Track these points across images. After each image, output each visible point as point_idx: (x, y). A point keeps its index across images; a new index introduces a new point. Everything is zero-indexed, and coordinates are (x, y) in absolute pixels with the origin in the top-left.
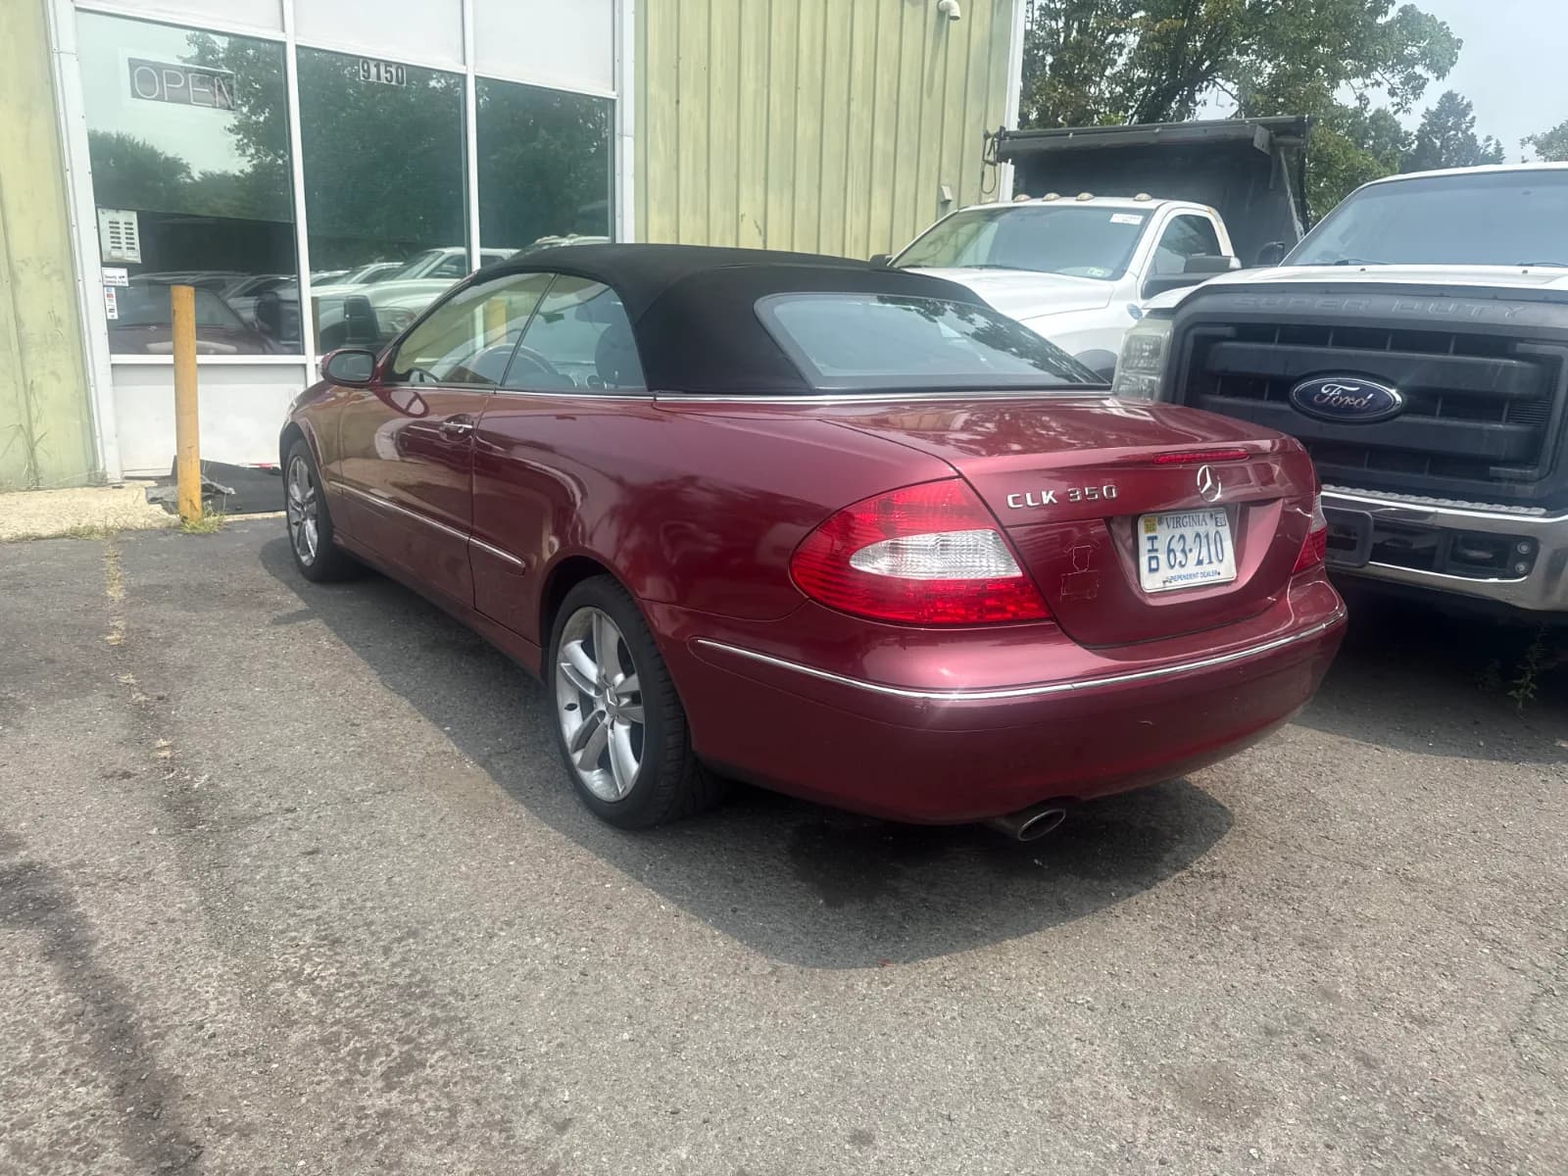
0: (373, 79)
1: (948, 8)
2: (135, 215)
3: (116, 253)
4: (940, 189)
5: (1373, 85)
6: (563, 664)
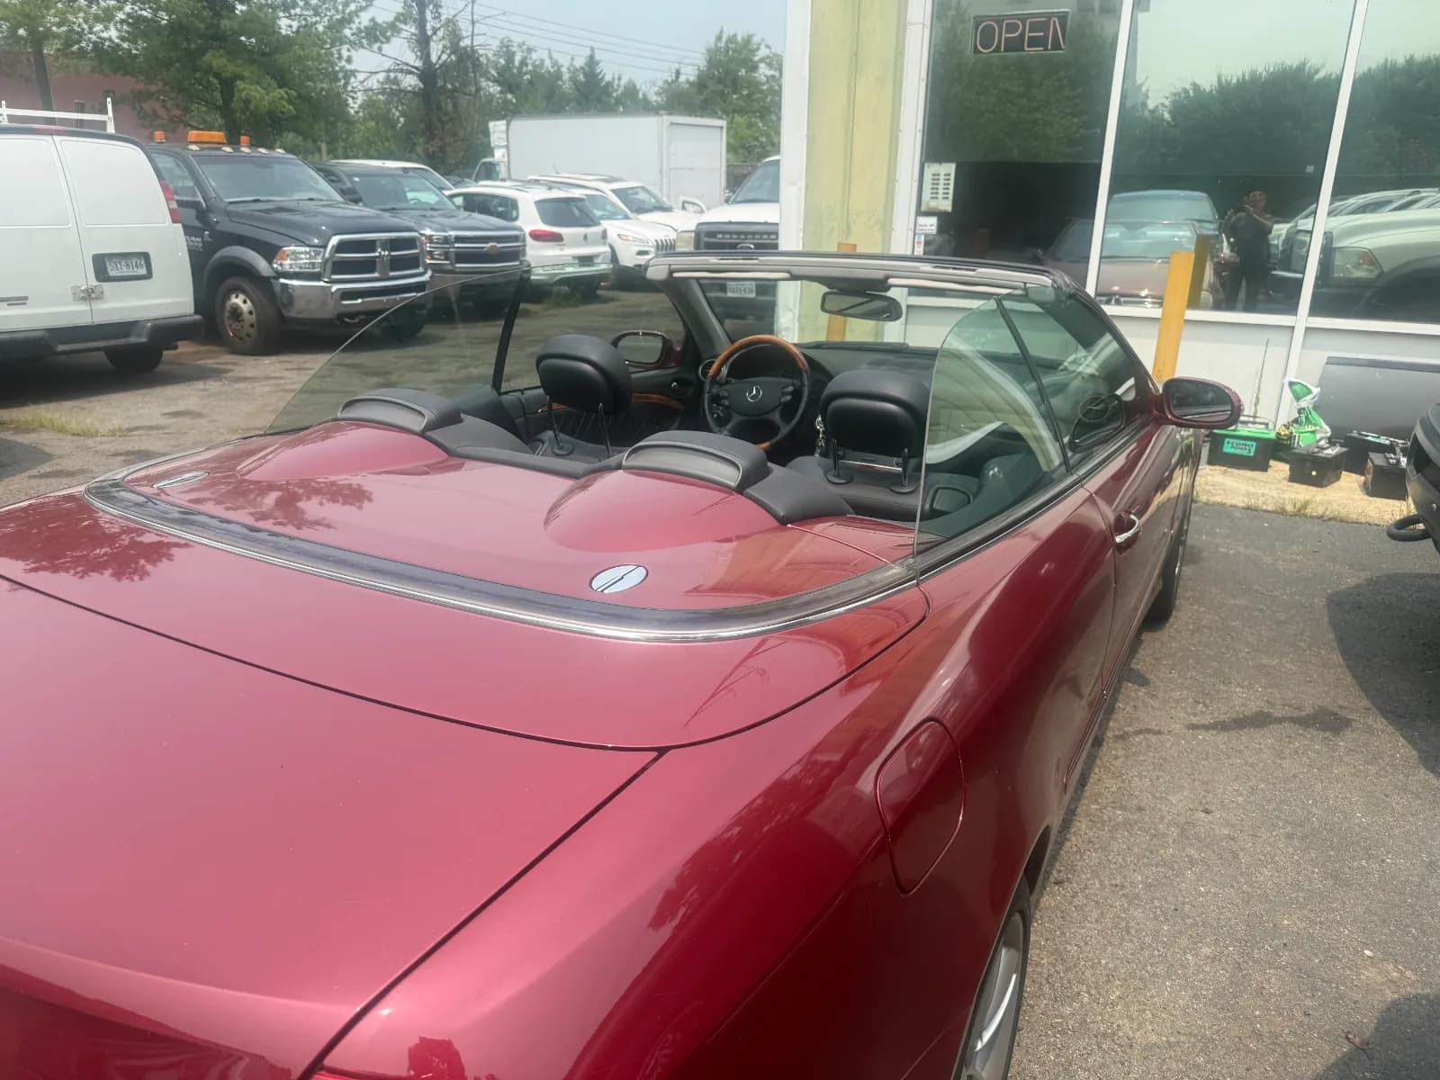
2: (954, 166)
3: (933, 204)
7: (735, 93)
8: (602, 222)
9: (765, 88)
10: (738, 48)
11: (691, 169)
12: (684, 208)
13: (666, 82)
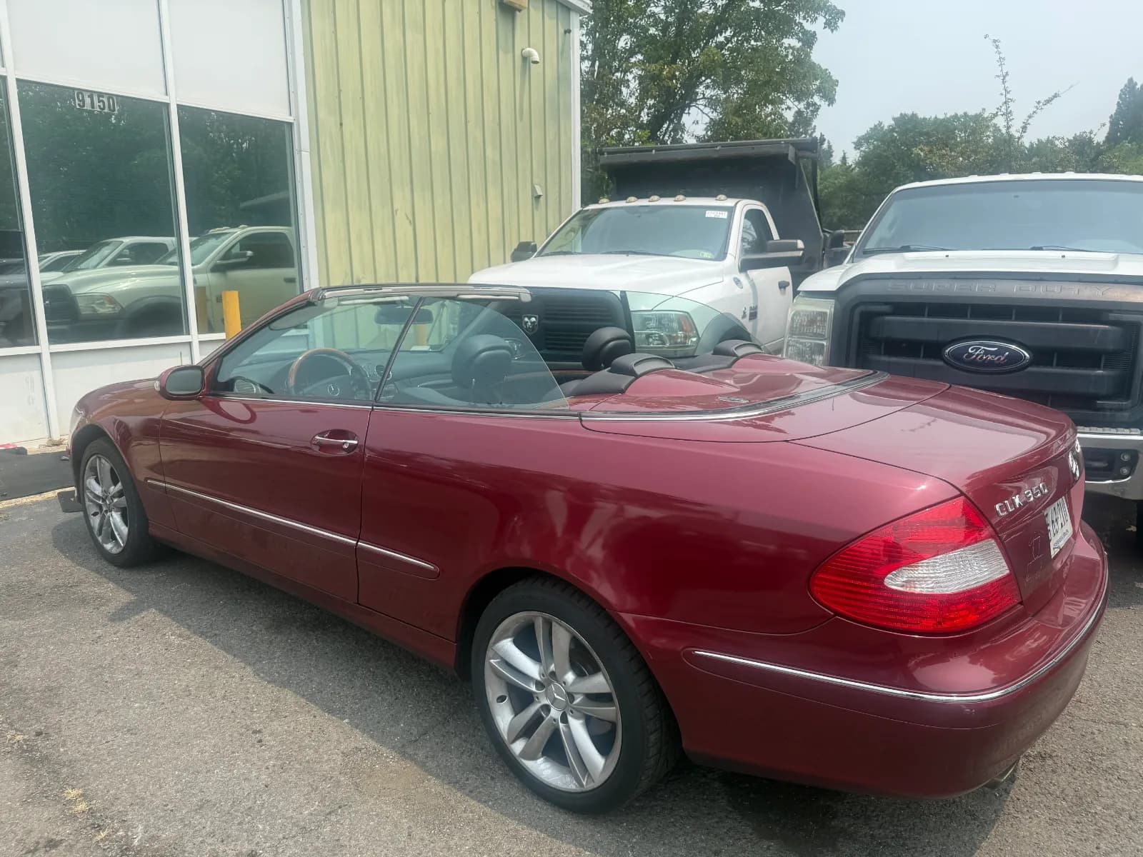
0: (88, 107)
1: (530, 55)
4: (533, 189)
5: (786, 109)
6: (492, 661)
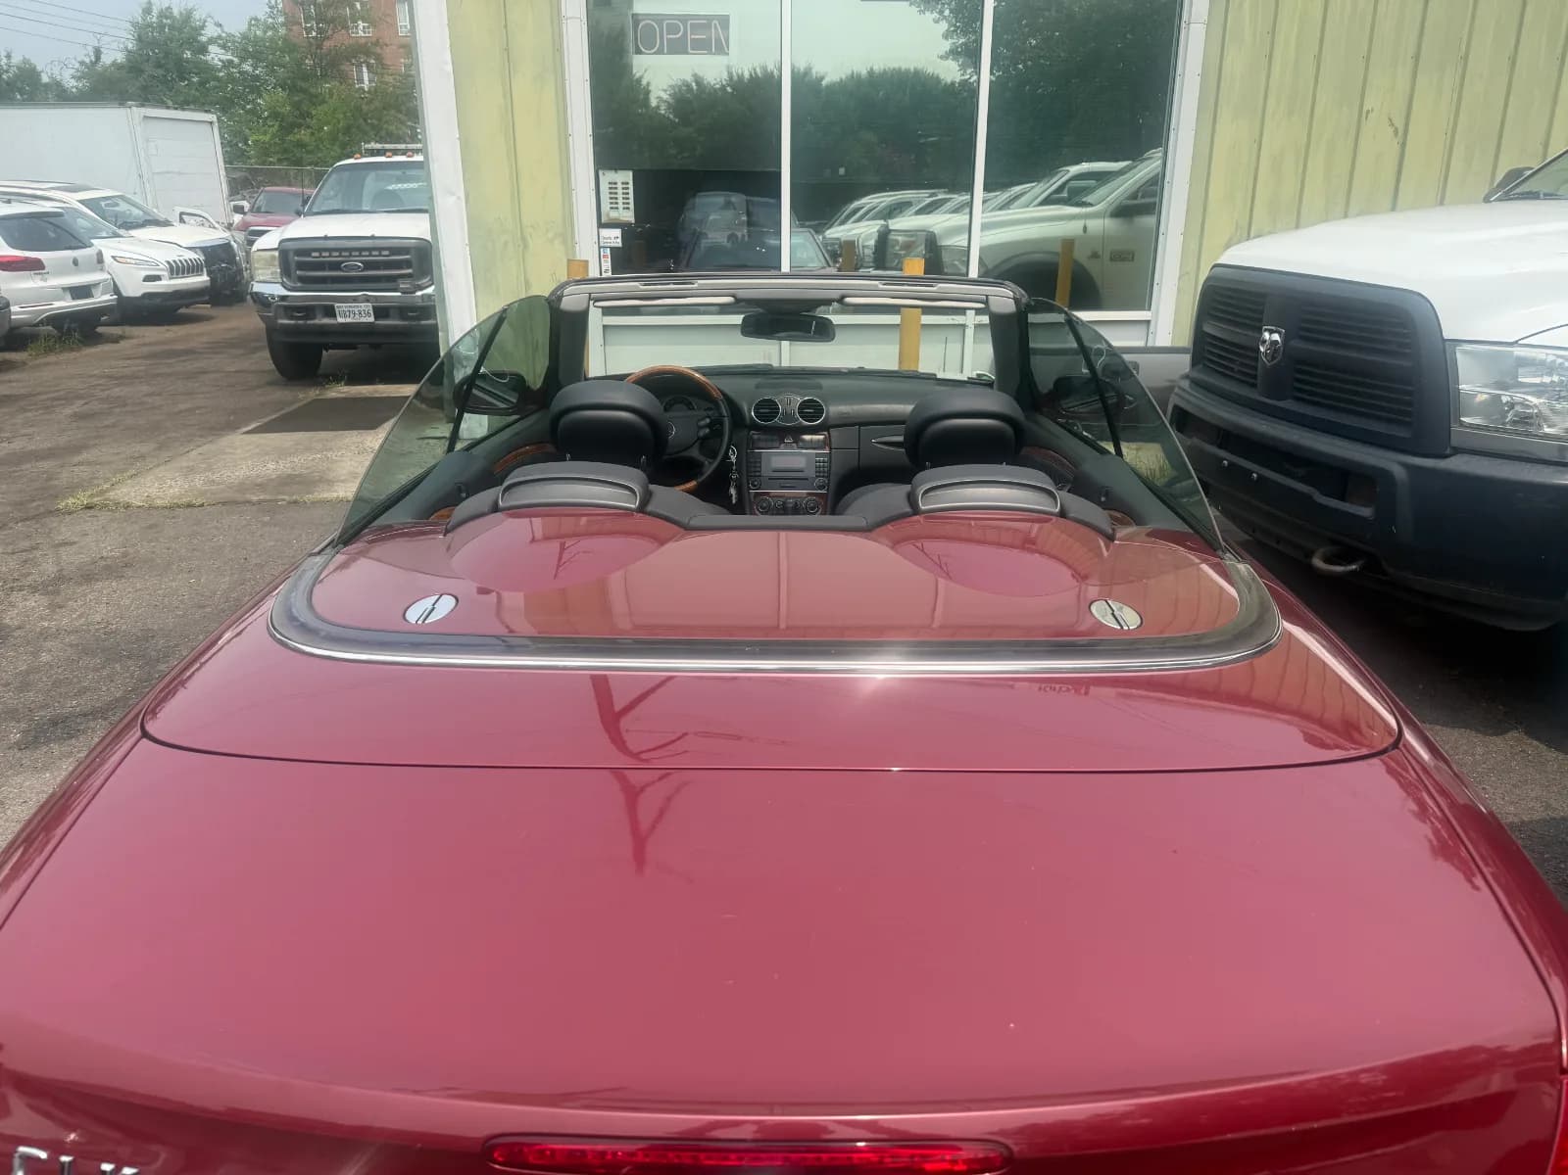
2: (631, 174)
3: (614, 214)
7: (183, 79)
8: (93, 241)
9: (221, 74)
10: (177, 25)
11: (180, 173)
12: (182, 221)
13: (82, 63)
